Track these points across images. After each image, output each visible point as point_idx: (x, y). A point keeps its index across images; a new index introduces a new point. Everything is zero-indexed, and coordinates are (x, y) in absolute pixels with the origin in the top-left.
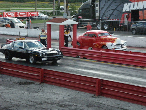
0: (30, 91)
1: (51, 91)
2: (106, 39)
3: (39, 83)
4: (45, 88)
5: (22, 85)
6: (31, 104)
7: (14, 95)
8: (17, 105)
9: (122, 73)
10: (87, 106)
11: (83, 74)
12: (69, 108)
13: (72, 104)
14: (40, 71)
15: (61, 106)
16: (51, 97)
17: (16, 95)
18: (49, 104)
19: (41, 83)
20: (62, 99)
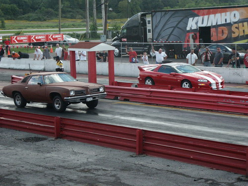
0: (39, 151)
1: (71, 150)
3: (53, 139)
4: (62, 145)
5: (28, 141)
6: (38, 170)
7: (15, 157)
8: (17, 172)
9: (180, 121)
10: (122, 170)
11: (121, 123)
12: (94, 174)
13: (100, 167)
14: (55, 121)
15: (83, 171)
16: (69, 159)
17: (17, 156)
18: (66, 168)
19: (57, 138)
20: (85, 161)
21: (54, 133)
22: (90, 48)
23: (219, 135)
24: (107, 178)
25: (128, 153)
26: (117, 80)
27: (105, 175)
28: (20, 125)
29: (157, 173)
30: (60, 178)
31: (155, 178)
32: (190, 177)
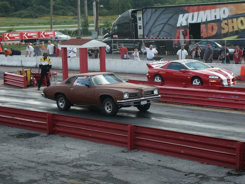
0: (31, 147)
1: (63, 145)
3: (46, 135)
4: (54, 141)
5: (21, 138)
6: (31, 166)
7: (7, 153)
8: (10, 168)
9: (171, 116)
10: (114, 165)
12: (86, 169)
13: (92, 163)
14: (47, 117)
15: (75, 166)
16: (61, 154)
17: (10, 153)
18: (58, 164)
19: (49, 134)
20: (78, 156)
21: (46, 129)
22: (81, 44)
23: (209, 130)
24: (99, 173)
25: (119, 149)
27: (97, 170)
28: (13, 122)
29: (148, 168)
30: (53, 173)
31: (146, 173)
32: (181, 171)
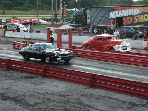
0: (34, 84)
1: (52, 84)
2: (113, 42)
3: (41, 77)
4: (46, 81)
5: (27, 78)
6: (35, 95)
7: (20, 87)
8: (23, 96)
9: (110, 69)
10: (82, 96)
12: (67, 98)
13: (69, 94)
14: (42, 68)
16: (51, 89)
17: (22, 87)
18: (50, 94)
19: (43, 77)
20: (61, 90)
23: (133, 78)
24: (74, 100)
25: (84, 87)
26: (73, 45)
27: (72, 99)
28: (22, 69)
29: (102, 98)
30: (48, 100)
31: (101, 101)
32: (120, 101)
